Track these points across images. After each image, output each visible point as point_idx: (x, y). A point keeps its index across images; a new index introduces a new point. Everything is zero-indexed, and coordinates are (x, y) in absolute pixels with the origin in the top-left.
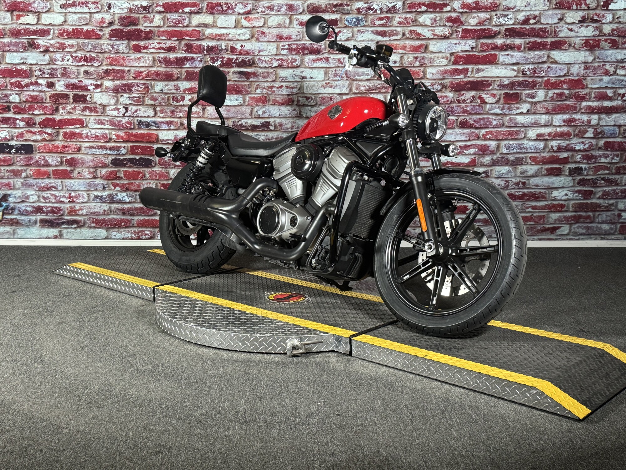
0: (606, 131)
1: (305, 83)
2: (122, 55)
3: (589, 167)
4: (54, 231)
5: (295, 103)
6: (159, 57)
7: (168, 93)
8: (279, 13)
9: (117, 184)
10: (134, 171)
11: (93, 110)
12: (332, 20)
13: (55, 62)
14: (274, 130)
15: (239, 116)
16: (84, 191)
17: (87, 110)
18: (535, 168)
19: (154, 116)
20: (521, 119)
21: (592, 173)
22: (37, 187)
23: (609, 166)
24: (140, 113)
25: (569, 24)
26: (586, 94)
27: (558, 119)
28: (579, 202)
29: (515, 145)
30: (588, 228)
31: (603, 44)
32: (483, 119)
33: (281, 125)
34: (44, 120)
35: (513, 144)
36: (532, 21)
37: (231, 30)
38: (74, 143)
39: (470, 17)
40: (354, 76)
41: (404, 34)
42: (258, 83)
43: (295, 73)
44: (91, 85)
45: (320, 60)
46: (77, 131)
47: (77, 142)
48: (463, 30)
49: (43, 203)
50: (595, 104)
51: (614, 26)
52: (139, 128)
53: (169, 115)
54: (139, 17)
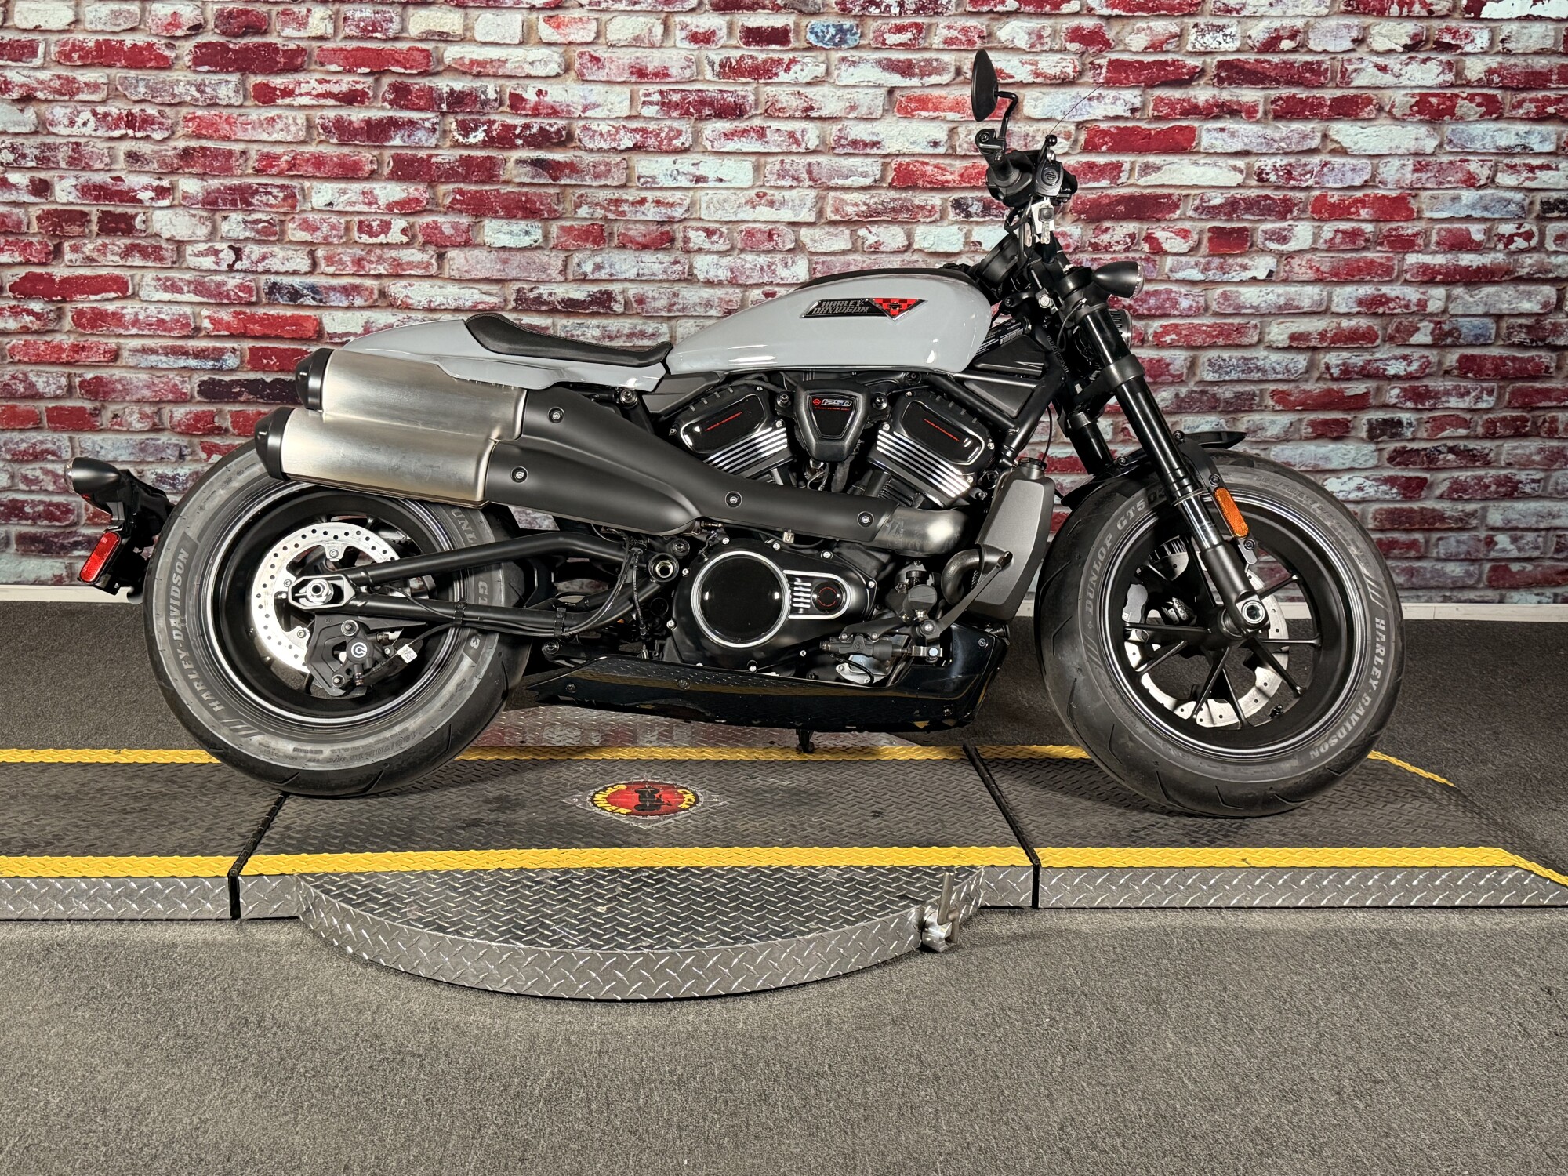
0: (1464, 330)
1: (703, 193)
2: (226, 112)
3: (1418, 420)
4: (52, 566)
5: (679, 244)
6: (322, 117)
7: (346, 213)
8: (637, 7)
9: (216, 446)
10: (259, 413)
11: (152, 253)
12: (773, 29)
13: (51, 129)
14: (623, 314)
15: (534, 276)
16: (129, 462)
17: (136, 253)
18: (1285, 419)
19: (311, 272)
20: (1251, 296)
21: (1425, 435)
22: (8, 451)
23: (1468, 416)
24: (274, 264)
25: (1378, 53)
26: (1416, 235)
27: (1345, 297)
28: (1392, 506)
29: (1234, 361)
30: (1411, 572)
31: (1464, 107)
32: (1156, 293)
33: (641, 301)
34: (23, 279)
35: (1231, 358)
36: (1286, 44)
37: (510, 50)
38: (103, 340)
39: (1128, 29)
40: (831, 178)
41: (958, 72)
42: (583, 191)
43: (677, 166)
44: (146, 188)
45: (744, 132)
46: (111, 307)
47: (109, 336)
48: (1111, 62)
49: (24, 492)
50: (1439, 260)
51: (1494, 62)
52: (272, 303)
53: (350, 268)
54: (269, 12)
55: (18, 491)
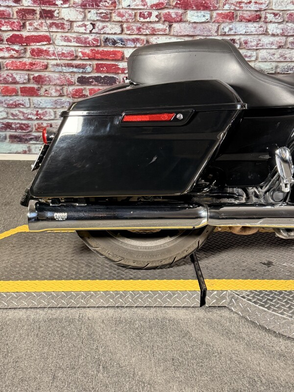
4: (22, 147)
5: (263, 19)
7: (135, 9)
10: (99, 89)
11: (61, 26)
15: (206, 34)
16: (51, 108)
17: (54, 26)
19: (121, 34)
22: (6, 104)
24: (107, 30)
33: (246, 43)
34: (11, 37)
38: (43, 61)
46: (44, 48)
47: (44, 59)
49: (12, 119)
52: (105, 46)
53: (136, 32)
55: (10, 119)
